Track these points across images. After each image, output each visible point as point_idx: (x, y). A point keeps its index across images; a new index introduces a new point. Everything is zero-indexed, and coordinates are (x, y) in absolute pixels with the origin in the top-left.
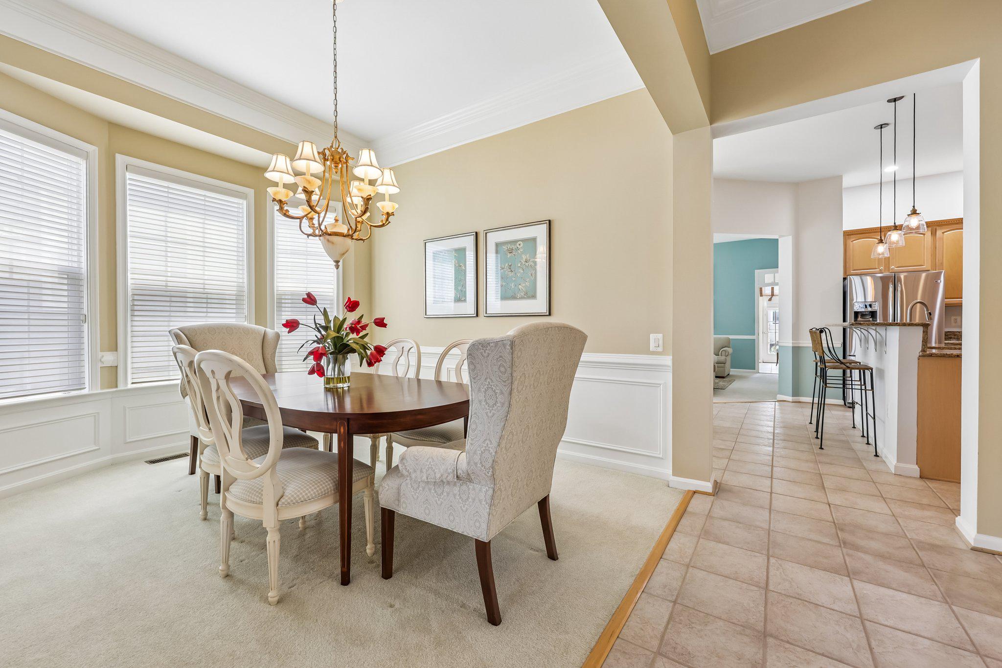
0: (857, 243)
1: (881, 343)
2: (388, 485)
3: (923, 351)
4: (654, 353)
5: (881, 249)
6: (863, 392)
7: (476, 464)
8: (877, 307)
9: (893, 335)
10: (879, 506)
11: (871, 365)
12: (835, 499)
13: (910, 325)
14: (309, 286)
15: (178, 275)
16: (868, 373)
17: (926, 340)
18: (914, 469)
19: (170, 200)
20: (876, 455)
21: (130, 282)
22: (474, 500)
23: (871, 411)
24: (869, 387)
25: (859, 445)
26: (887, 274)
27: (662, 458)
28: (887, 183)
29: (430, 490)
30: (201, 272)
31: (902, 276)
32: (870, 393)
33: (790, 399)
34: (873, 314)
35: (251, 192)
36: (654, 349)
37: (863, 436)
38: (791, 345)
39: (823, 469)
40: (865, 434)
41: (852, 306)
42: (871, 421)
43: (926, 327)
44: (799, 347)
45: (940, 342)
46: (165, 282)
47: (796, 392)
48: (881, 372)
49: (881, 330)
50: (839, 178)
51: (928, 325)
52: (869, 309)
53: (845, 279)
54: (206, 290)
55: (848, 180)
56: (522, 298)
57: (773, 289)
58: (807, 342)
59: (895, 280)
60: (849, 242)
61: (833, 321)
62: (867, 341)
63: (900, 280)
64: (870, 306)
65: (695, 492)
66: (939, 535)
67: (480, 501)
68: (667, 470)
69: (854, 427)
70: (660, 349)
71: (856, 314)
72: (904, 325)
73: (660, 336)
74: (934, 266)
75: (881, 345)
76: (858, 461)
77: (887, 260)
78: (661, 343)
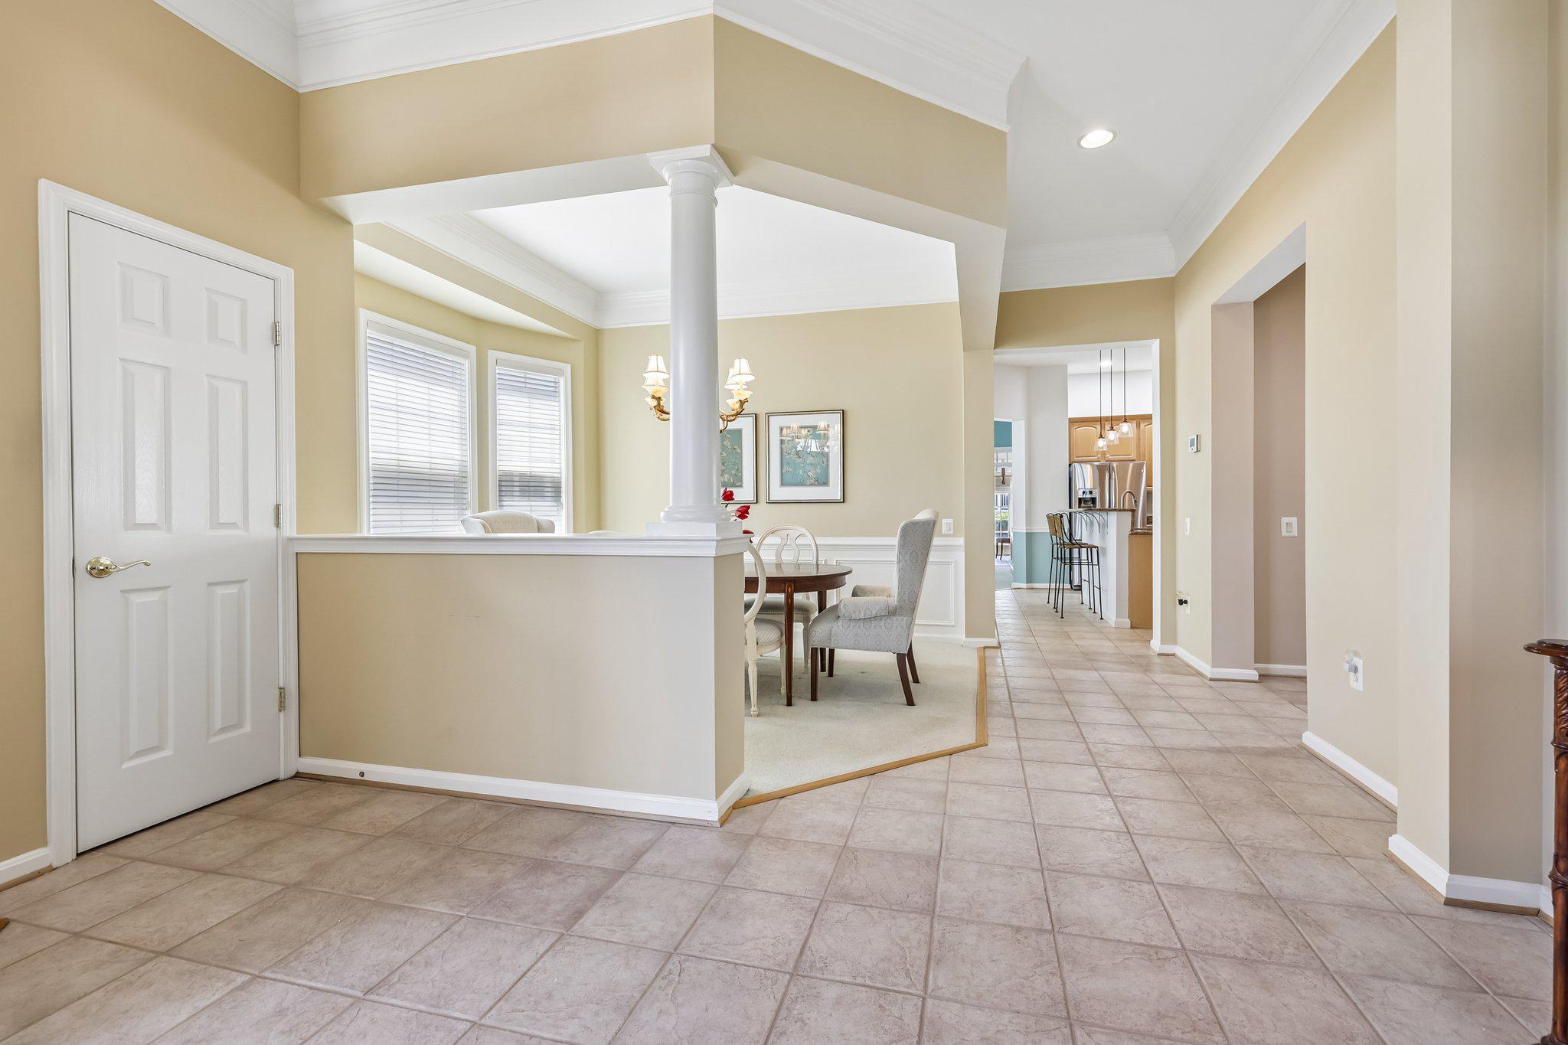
0: (1080, 431)
1: (1103, 525)
2: (820, 629)
3: (1132, 530)
4: (946, 536)
5: (1101, 443)
6: (1091, 567)
7: (905, 601)
8: (1096, 494)
9: (1113, 518)
10: (1108, 644)
11: (1095, 545)
12: (1079, 642)
13: (1124, 510)
14: (533, 464)
15: (418, 453)
16: (1094, 550)
17: (1134, 523)
18: (1127, 622)
19: (395, 360)
20: (1102, 619)
21: (371, 461)
22: (897, 627)
23: (1097, 584)
24: (1095, 562)
25: (1089, 614)
26: (1103, 462)
27: (953, 626)
28: (1106, 373)
29: (859, 627)
30: (427, 448)
31: (1115, 465)
32: (1096, 568)
33: (1024, 585)
34: (1093, 500)
35: (472, 349)
36: (946, 532)
37: (1090, 608)
38: (1025, 531)
39: (1067, 629)
40: (1092, 607)
41: (1076, 492)
42: (1097, 591)
43: (1133, 511)
44: (1032, 533)
45: (1143, 525)
46: (397, 462)
47: (1030, 579)
48: (1104, 549)
49: (1104, 514)
50: (1064, 367)
51: (1135, 510)
52: (1088, 496)
53: (1070, 465)
54: (433, 471)
55: (1072, 369)
56: (811, 485)
57: (1003, 469)
58: (1043, 527)
59: (1110, 469)
60: (1073, 429)
61: (1062, 507)
62: (1092, 524)
63: (1113, 467)
64: (1091, 492)
65: (985, 648)
66: (1142, 651)
67: (902, 627)
68: (961, 635)
69: (1082, 603)
70: (951, 532)
71: (1080, 499)
72: (1120, 510)
73: (950, 521)
74: (1139, 456)
75: (1103, 526)
76: (1091, 623)
77: (1104, 453)
78: (952, 525)
